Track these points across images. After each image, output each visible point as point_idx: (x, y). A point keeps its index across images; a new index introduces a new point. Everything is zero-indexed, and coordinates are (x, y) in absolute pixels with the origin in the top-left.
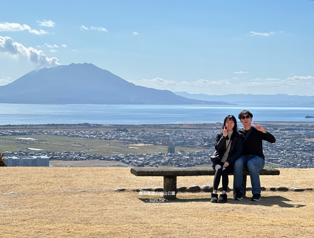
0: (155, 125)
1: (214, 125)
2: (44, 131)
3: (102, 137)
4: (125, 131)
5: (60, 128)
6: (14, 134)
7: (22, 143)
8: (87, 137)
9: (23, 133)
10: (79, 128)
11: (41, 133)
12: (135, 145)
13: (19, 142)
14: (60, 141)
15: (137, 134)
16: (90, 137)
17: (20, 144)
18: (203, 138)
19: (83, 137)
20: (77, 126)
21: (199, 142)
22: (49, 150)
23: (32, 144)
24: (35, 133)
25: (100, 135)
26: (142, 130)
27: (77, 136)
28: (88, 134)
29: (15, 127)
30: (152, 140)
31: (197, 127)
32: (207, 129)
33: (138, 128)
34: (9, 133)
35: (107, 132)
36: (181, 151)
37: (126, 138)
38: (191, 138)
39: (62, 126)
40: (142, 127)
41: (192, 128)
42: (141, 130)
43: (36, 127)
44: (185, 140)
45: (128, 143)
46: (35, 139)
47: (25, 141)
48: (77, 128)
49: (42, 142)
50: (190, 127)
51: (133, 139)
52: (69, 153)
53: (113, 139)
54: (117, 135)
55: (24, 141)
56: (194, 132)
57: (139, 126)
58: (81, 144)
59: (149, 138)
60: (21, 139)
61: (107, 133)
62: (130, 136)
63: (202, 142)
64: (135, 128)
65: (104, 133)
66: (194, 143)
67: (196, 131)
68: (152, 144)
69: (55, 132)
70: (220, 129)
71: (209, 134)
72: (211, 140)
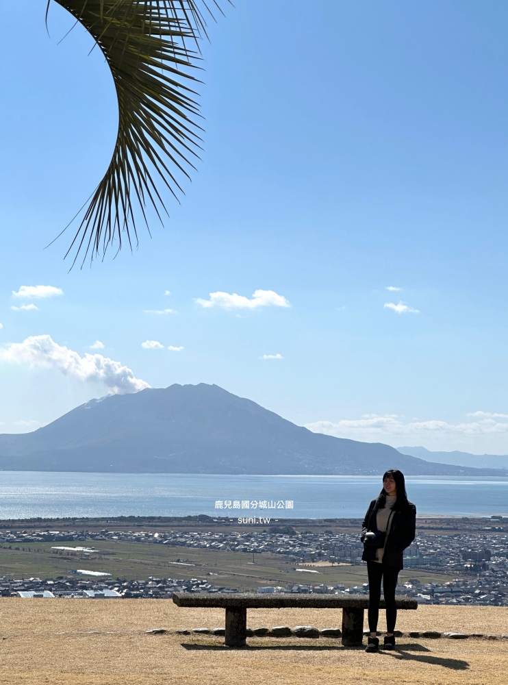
0: (355, 520)
1: (486, 521)
2: (113, 532)
3: (237, 545)
4: (287, 533)
5: (146, 526)
6: (49, 539)
7: (65, 559)
8: (205, 547)
9: (68, 536)
10: (187, 526)
11: (106, 536)
12: (309, 564)
13: (58, 556)
14: (147, 554)
15: (316, 541)
16: (211, 546)
17: (61, 560)
18: (461, 551)
19: (195, 547)
20: (184, 521)
21: (452, 560)
22: (121, 576)
23: (86, 561)
24: (92, 536)
25: (233, 541)
26: (326, 532)
27: (183, 544)
28: (207, 540)
29: (49, 524)
30: (348, 553)
31: (448, 527)
32: (470, 530)
33: (318, 526)
34: (38, 535)
35: (248, 536)
36: (411, 582)
37: (291, 548)
38: (436, 550)
39: (150, 522)
40: (326, 524)
41: (437, 529)
42: (322, 530)
43: (95, 523)
44: (420, 554)
45: (294, 560)
46: (93, 549)
47: (71, 555)
48: (184, 526)
49: (107, 557)
50: (432, 526)
51: (305, 552)
52: (164, 582)
53: (263, 550)
54: (272, 542)
55: (68, 555)
56: (441, 537)
57: (320, 521)
58: (190, 562)
59: (340, 550)
60: (64, 550)
61: (247, 538)
62: (299, 544)
63: (459, 561)
64: (310, 526)
65: (242, 537)
66: (441, 561)
67: (446, 534)
68: (347, 562)
69: (136, 534)
70: (499, 530)
71: (476, 542)
72: (481, 555)
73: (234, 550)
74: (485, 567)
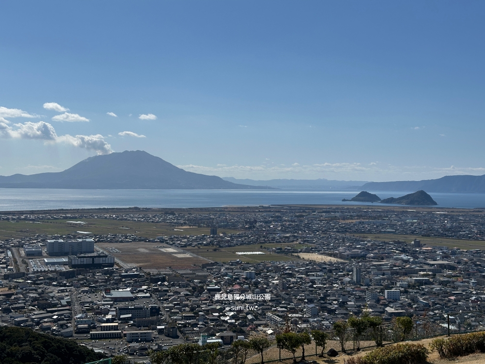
1: (257, 208)
2: (95, 215)
3: (149, 220)
4: (172, 214)
5: (110, 212)
6: (66, 218)
7: (72, 226)
8: (135, 220)
9: (75, 217)
10: (129, 212)
11: (92, 216)
12: (180, 227)
13: (69, 225)
14: (109, 224)
15: (184, 217)
16: (138, 220)
17: (70, 227)
18: (245, 220)
19: (131, 221)
21: (241, 224)
22: (96, 233)
23: (81, 227)
24: (85, 217)
25: (148, 218)
26: (189, 214)
27: (126, 219)
28: (136, 218)
29: (67, 212)
30: (197, 222)
32: (250, 212)
33: (185, 211)
34: (61, 217)
36: (223, 233)
37: (173, 221)
38: (234, 220)
39: (112, 210)
40: (189, 210)
41: (236, 211)
42: (187, 213)
43: (87, 211)
44: (228, 222)
45: (173, 226)
46: (85, 222)
48: (127, 212)
49: (91, 225)
50: (234, 210)
51: (179, 222)
52: (116, 235)
53: (160, 222)
54: (165, 218)
55: (74, 225)
56: (237, 215)
57: (187, 209)
58: (128, 227)
59: (194, 221)
60: (72, 223)
61: (154, 216)
62: (176, 219)
63: (243, 225)
64: (182, 211)
65: (152, 216)
66: (236, 225)
67: (239, 214)
68: (196, 226)
69: (105, 216)
70: (262, 211)
71: (251, 216)
72: (253, 222)
73: (148, 222)
74: (254, 227)
